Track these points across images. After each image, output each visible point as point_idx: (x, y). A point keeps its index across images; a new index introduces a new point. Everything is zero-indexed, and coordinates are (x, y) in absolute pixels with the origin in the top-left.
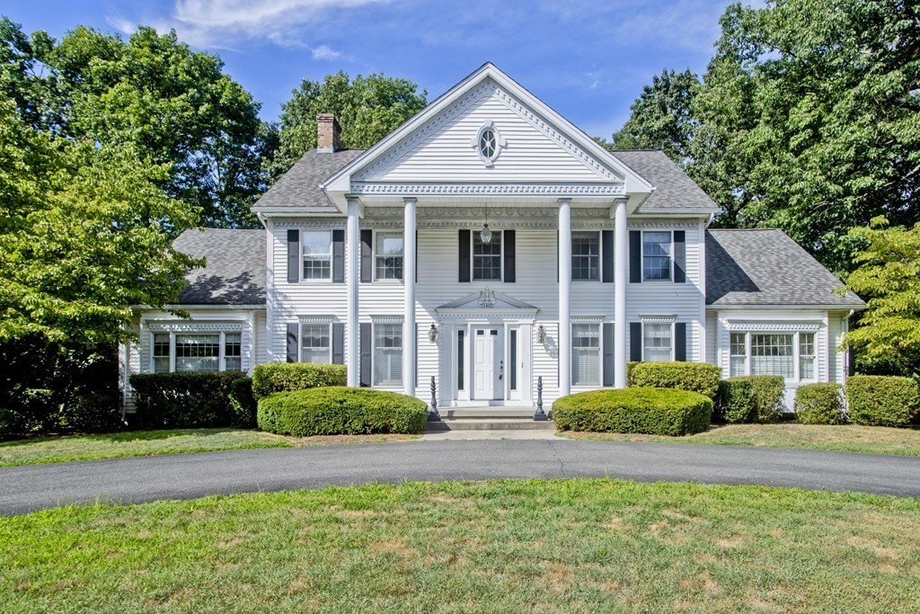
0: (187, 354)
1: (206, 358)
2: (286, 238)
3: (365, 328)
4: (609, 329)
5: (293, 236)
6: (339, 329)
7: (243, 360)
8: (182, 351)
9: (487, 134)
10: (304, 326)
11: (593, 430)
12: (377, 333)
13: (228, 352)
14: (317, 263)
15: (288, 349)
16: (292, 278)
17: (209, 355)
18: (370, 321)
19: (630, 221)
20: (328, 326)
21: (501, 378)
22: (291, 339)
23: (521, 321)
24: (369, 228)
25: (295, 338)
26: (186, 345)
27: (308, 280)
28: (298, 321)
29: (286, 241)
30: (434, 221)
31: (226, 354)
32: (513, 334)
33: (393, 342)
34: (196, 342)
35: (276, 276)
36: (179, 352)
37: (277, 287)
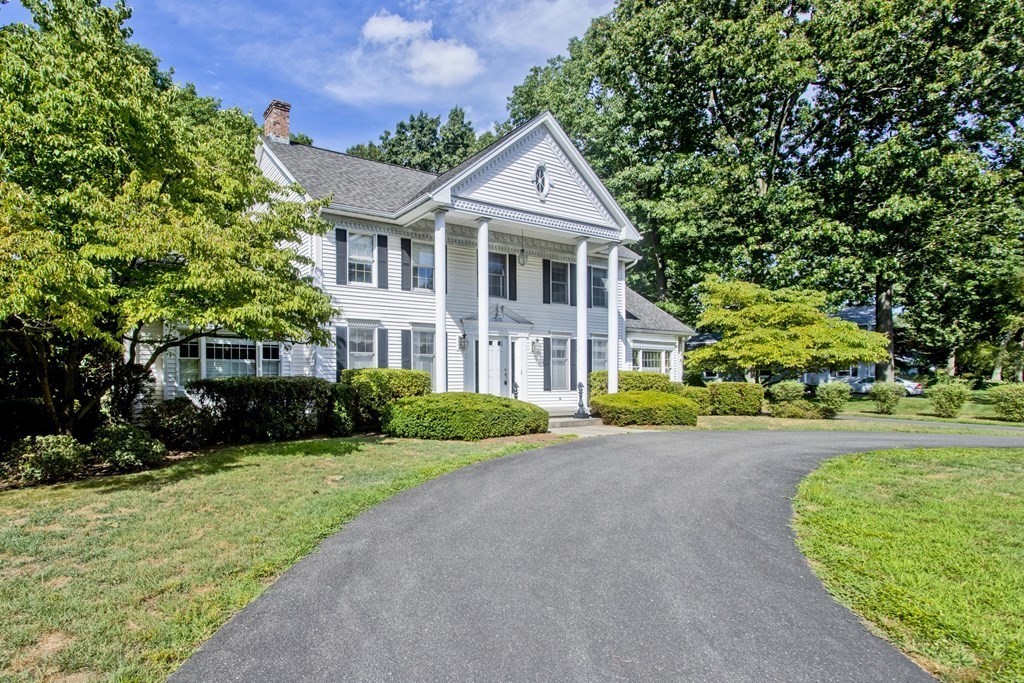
0: (219, 356)
1: (240, 361)
2: (334, 236)
3: (406, 335)
4: (574, 343)
5: (341, 236)
6: (383, 334)
7: (283, 364)
8: (214, 353)
9: (540, 171)
10: (351, 330)
11: (653, 424)
12: (415, 340)
13: (266, 355)
14: (360, 267)
15: (338, 354)
16: (341, 280)
17: (244, 357)
18: (410, 328)
19: (590, 259)
20: (372, 331)
21: (506, 383)
22: (341, 344)
23: (520, 334)
24: (409, 238)
25: (345, 343)
26: (217, 345)
27: (353, 283)
28: (346, 325)
29: (335, 240)
30: (459, 238)
31: (264, 357)
32: (513, 344)
33: (427, 349)
34: (229, 343)
35: (326, 275)
36: (210, 354)
37: (327, 288)
